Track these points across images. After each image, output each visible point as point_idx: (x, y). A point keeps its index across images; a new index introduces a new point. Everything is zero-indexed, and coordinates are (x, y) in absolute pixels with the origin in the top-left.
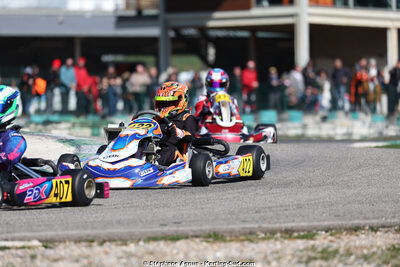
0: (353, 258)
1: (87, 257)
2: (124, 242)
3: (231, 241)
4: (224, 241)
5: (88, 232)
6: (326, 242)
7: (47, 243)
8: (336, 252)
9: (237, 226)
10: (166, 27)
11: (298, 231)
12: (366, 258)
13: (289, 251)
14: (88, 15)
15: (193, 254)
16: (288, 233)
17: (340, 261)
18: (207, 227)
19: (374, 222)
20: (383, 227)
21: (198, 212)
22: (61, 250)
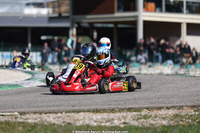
0: (158, 118)
1: (41, 118)
2: (56, 113)
3: (104, 112)
4: (101, 112)
5: (40, 109)
6: (146, 113)
7: (21, 113)
8: (151, 116)
9: (107, 107)
10: (73, 22)
11: (134, 109)
12: (163, 118)
13: (130, 116)
14: (35, 16)
15: (87, 117)
16: (130, 110)
17: (152, 120)
18: (93, 107)
19: (169, 105)
20: (172, 107)
21: (89, 102)
22: (28, 116)
